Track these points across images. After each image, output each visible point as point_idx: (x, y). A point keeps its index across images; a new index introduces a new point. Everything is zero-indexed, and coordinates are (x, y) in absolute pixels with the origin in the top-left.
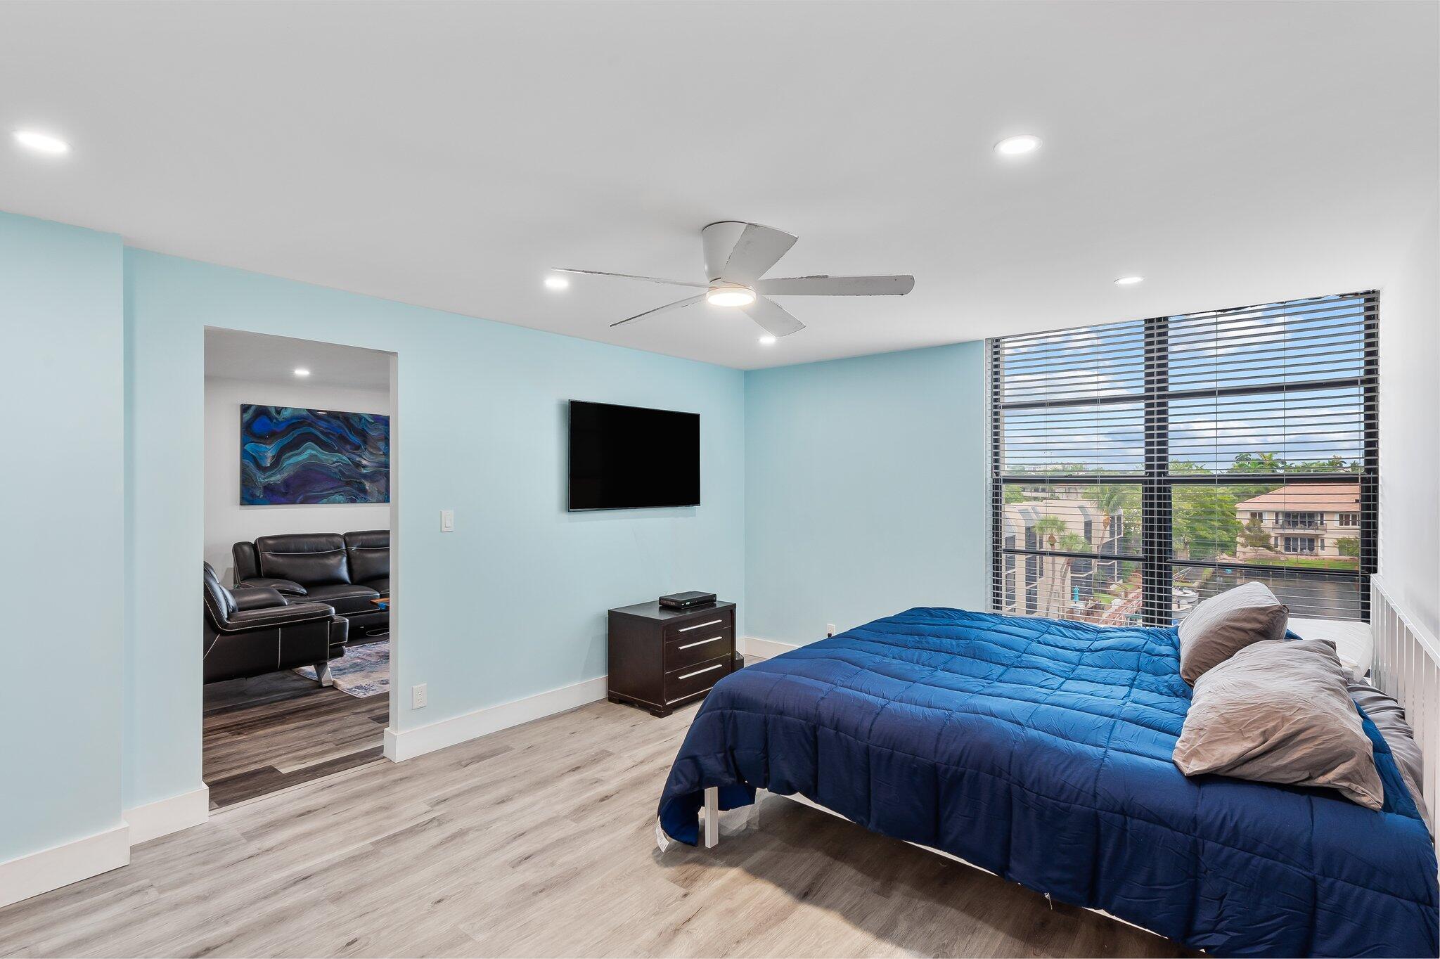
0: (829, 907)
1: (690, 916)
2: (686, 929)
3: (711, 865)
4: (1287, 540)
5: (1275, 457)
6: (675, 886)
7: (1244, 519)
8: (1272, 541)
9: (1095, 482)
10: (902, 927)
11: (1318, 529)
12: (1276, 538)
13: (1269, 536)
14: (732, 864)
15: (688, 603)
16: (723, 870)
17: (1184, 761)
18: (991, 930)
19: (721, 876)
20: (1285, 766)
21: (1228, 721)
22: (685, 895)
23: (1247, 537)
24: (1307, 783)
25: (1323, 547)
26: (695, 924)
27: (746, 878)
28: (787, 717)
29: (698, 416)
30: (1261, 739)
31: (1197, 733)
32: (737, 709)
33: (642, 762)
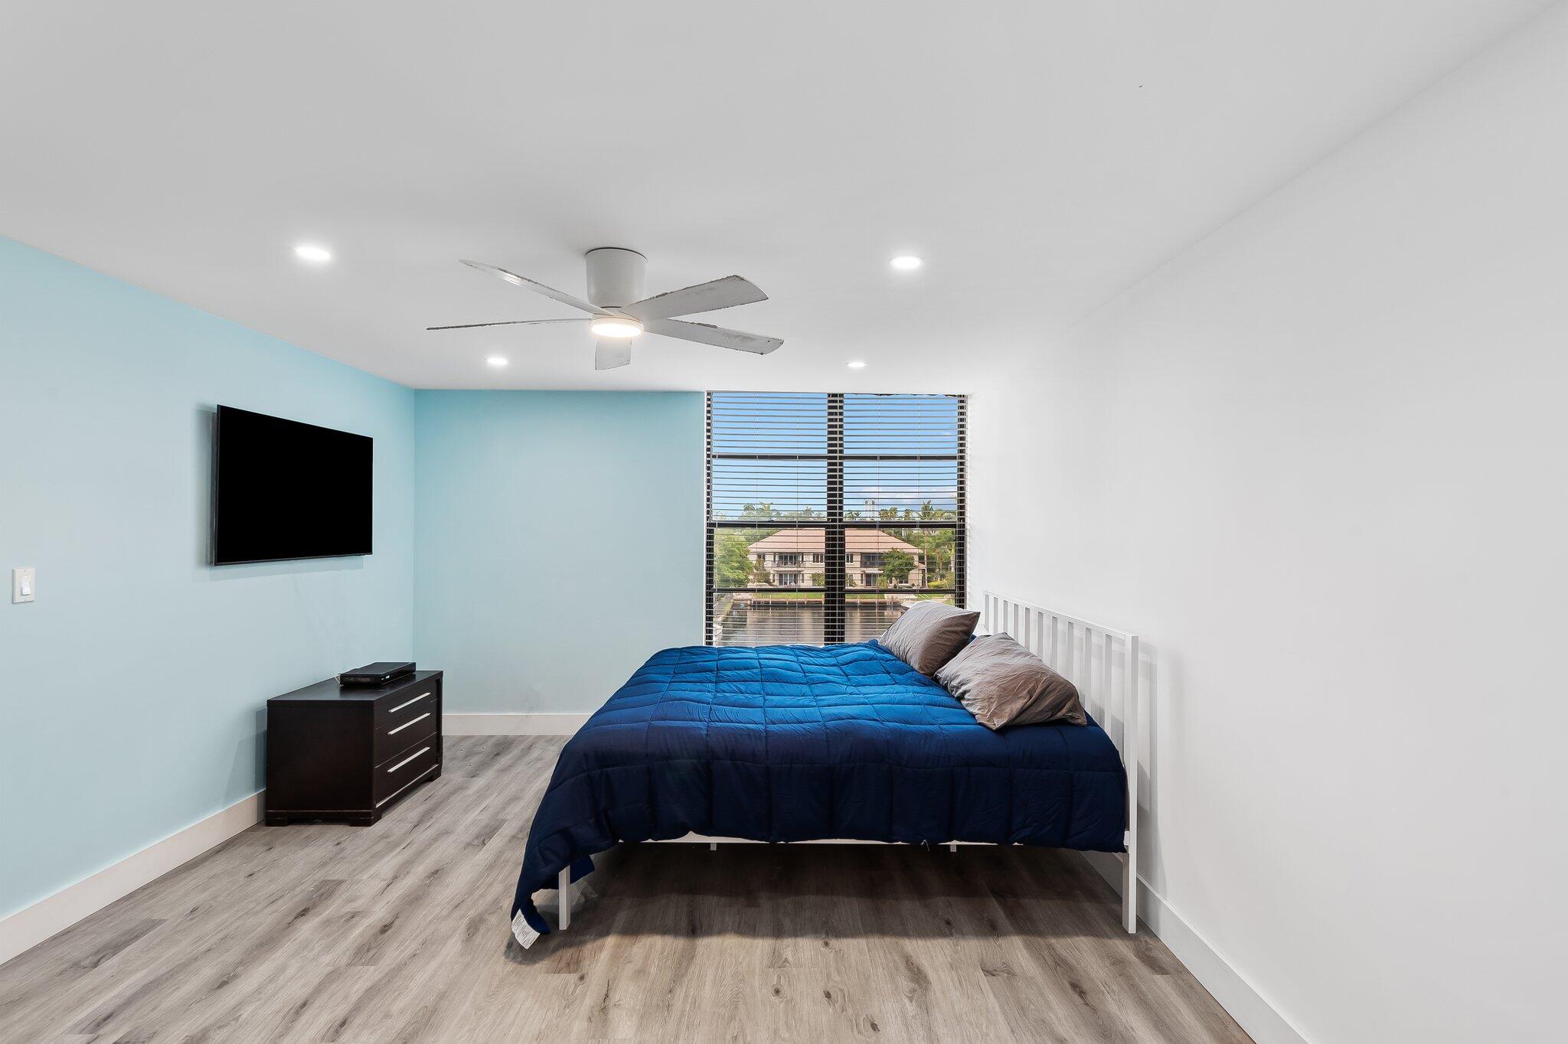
0: (721, 932)
1: (604, 992)
2: (611, 1004)
3: (583, 943)
4: (781, 575)
5: (772, 507)
6: (563, 975)
7: (753, 558)
8: (771, 577)
9: (795, 526)
10: (787, 923)
11: (800, 567)
12: (774, 575)
13: (769, 573)
14: (606, 933)
15: (388, 677)
16: (599, 942)
17: (988, 721)
18: (846, 900)
19: (601, 949)
20: (1041, 711)
21: (1005, 689)
22: (582, 978)
23: (755, 575)
24: (1051, 719)
25: (803, 580)
26: (615, 997)
27: (627, 941)
28: (676, 761)
29: (371, 440)
30: (1028, 697)
31: (988, 702)
32: (608, 766)
33: (395, 878)
